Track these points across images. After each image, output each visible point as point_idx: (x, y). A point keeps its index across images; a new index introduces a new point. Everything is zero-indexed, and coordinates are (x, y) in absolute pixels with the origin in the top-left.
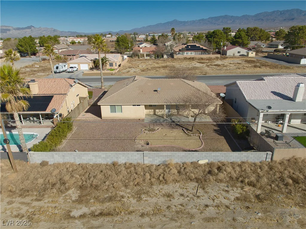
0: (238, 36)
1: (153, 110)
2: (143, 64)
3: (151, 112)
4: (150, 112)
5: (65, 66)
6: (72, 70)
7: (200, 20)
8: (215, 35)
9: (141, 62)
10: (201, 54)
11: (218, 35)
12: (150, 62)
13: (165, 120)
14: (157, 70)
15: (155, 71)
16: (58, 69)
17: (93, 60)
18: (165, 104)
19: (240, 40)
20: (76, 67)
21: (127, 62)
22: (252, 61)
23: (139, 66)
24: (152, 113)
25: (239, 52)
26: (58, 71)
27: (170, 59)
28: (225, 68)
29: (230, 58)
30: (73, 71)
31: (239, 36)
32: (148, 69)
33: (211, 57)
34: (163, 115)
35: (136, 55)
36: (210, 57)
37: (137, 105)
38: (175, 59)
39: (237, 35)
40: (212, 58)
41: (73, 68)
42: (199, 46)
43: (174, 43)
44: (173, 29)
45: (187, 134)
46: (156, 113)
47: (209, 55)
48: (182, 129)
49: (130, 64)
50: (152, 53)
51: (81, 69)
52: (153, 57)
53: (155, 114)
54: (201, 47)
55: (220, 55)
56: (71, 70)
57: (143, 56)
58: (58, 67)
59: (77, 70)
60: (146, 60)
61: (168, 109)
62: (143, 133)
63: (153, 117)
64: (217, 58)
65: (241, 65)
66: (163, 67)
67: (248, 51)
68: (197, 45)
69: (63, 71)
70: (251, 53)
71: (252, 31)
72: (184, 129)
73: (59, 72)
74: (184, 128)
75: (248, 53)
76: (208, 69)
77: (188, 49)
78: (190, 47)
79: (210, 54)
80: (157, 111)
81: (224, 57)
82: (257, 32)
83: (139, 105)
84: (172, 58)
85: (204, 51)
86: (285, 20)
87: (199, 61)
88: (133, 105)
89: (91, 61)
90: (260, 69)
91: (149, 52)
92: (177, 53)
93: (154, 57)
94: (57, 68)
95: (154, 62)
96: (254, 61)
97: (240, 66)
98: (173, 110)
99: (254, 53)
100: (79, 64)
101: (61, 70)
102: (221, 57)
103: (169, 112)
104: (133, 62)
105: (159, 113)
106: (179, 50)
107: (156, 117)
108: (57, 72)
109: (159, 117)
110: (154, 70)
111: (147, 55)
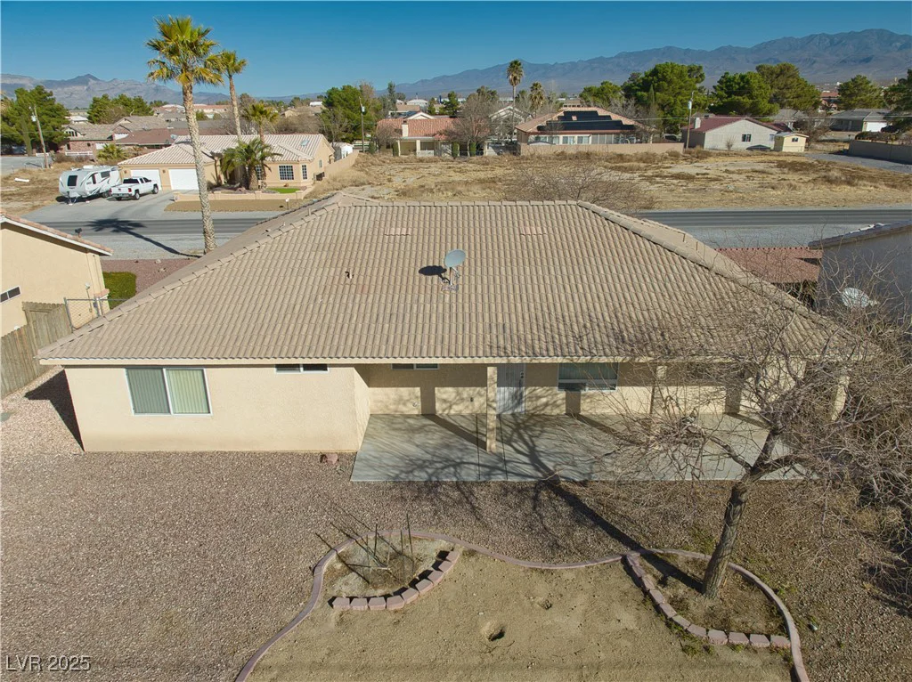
0: (739, 84)
1: (418, 390)
2: (407, 173)
3: (406, 399)
4: (401, 401)
5: (105, 175)
6: (130, 190)
7: (591, 62)
8: (659, 80)
9: (403, 167)
10: (617, 142)
11: (670, 82)
12: (434, 168)
13: (493, 469)
14: (460, 193)
15: (450, 194)
16: (75, 185)
17: (219, 155)
18: (491, 360)
19: (745, 100)
20: (147, 181)
21: (354, 166)
22: (803, 164)
23: (393, 179)
24: (414, 408)
25: (746, 138)
26: (74, 194)
27: (507, 157)
28: (716, 186)
29: (719, 155)
30: (133, 193)
31: (742, 84)
32: (423, 186)
33: (652, 151)
34: (479, 419)
35: (388, 147)
36: (647, 153)
37: (308, 367)
38: (523, 158)
39: (736, 83)
40: (654, 155)
41: (136, 181)
42: (609, 117)
43: (519, 113)
44: (516, 62)
45: (670, 623)
46: (439, 407)
47: (643, 145)
48: (624, 560)
49: (362, 174)
50: (443, 138)
51: (173, 189)
52: (446, 151)
53: (429, 414)
54: (615, 117)
55: (682, 144)
56: (127, 192)
57: (410, 147)
58: (76, 177)
59: (153, 192)
60: (421, 160)
61: (509, 385)
62: (318, 605)
63: (419, 438)
64: (674, 156)
65: (773, 176)
66: (482, 183)
67: (779, 132)
68: (601, 112)
69: (99, 195)
70: (790, 139)
71: (774, 75)
72: (635, 558)
73: (81, 199)
74: (635, 546)
75: (779, 142)
76: (652, 187)
77: (569, 123)
78: (574, 118)
79: (646, 142)
80: (444, 393)
81: (699, 152)
82: (791, 79)
83: (323, 367)
84: (514, 154)
85: (628, 132)
86: (844, 61)
87: (610, 165)
88: (280, 367)
89: (213, 158)
90: (853, 189)
91: (434, 135)
92: (532, 137)
93: (450, 151)
94: (72, 181)
95: (450, 168)
96: (811, 165)
97: (769, 179)
98: (539, 391)
99: (802, 141)
100: (163, 168)
101: (90, 189)
102: (686, 152)
103: (518, 399)
104: (373, 168)
105: (455, 409)
106: (539, 128)
107: (435, 437)
108: (72, 195)
109: (455, 440)
110: (447, 190)
111: (425, 146)
